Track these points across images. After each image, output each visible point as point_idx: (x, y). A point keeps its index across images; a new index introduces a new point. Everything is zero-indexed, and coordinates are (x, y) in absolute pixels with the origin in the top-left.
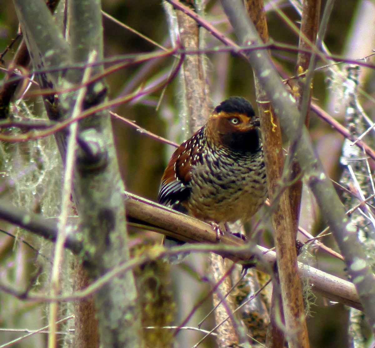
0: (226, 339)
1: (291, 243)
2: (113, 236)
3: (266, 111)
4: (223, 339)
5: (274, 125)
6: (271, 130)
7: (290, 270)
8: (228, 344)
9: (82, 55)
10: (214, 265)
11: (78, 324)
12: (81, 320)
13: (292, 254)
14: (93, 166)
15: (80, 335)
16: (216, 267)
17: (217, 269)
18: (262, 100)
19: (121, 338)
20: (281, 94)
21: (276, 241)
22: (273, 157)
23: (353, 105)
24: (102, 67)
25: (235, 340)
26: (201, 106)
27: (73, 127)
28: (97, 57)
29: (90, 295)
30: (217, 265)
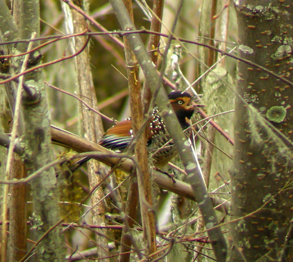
0: (97, 210)
1: (145, 153)
2: (43, 145)
3: (132, 72)
4: (95, 210)
5: (136, 80)
6: (135, 84)
7: (144, 169)
8: (98, 213)
9: (27, 34)
10: (91, 165)
11: (12, 198)
12: (14, 196)
13: (145, 159)
14: (32, 102)
15: (13, 205)
16: (92, 166)
17: (93, 168)
18: (129, 65)
19: (47, 207)
20: (147, 61)
21: (136, 151)
22: (135, 100)
23: (176, 70)
24: (39, 42)
25: (102, 211)
26: (85, 68)
27: (21, 78)
28: (36, 36)
29: (29, 181)
30: (93, 165)
